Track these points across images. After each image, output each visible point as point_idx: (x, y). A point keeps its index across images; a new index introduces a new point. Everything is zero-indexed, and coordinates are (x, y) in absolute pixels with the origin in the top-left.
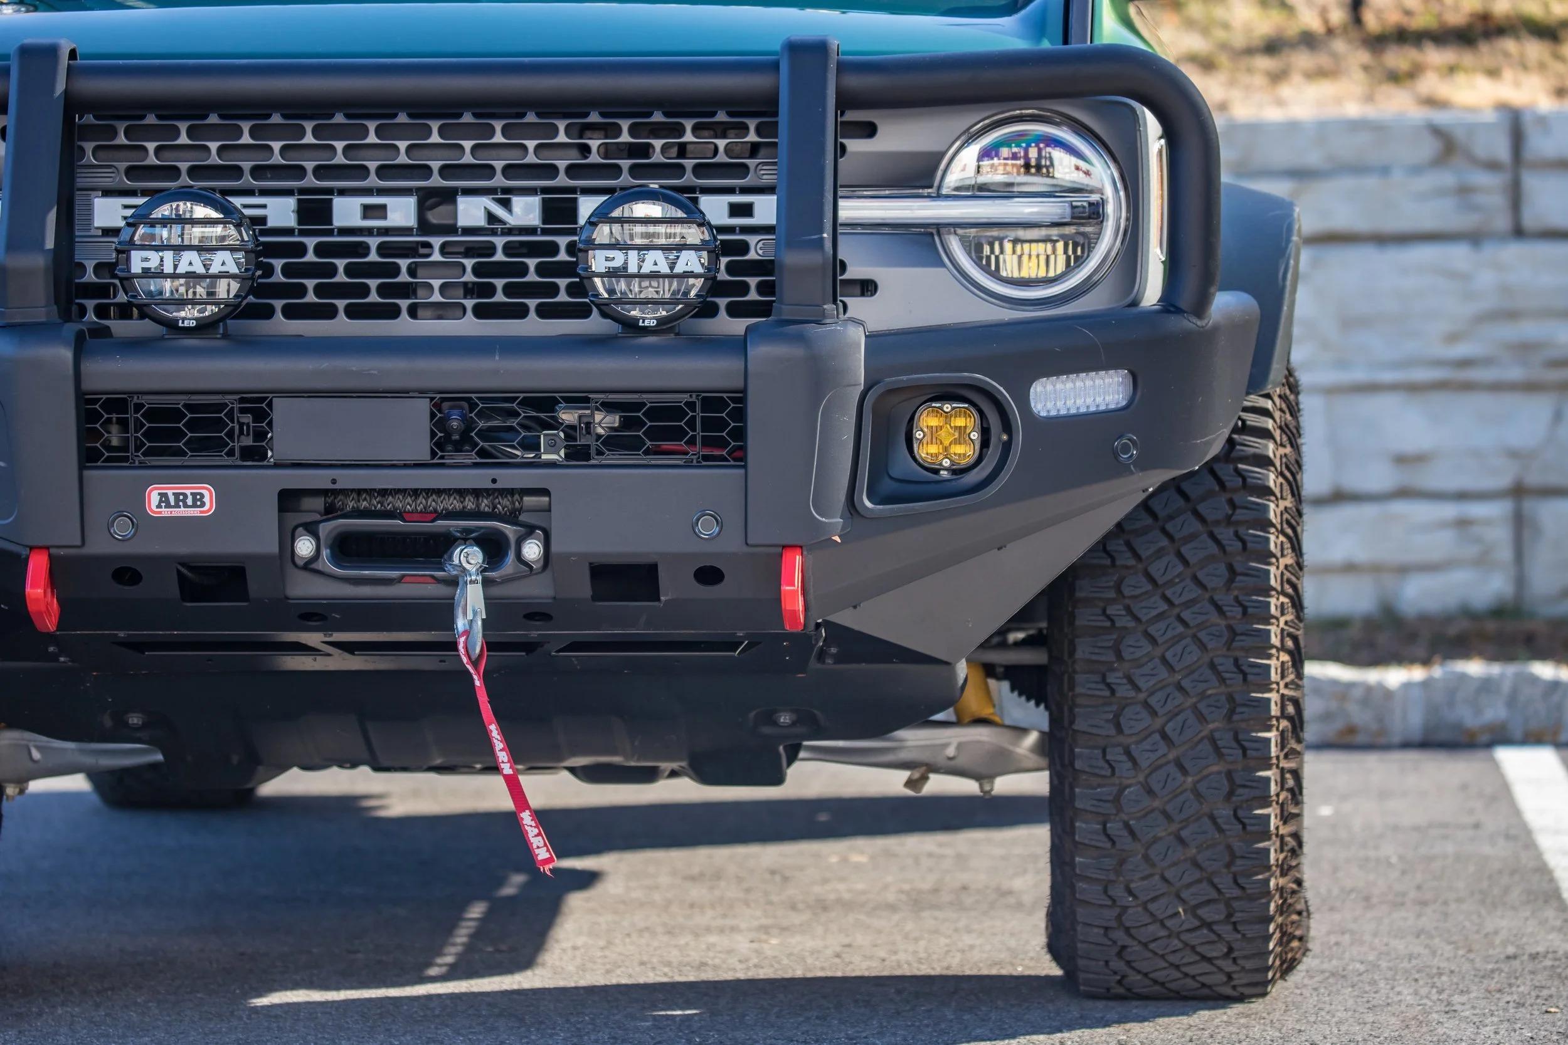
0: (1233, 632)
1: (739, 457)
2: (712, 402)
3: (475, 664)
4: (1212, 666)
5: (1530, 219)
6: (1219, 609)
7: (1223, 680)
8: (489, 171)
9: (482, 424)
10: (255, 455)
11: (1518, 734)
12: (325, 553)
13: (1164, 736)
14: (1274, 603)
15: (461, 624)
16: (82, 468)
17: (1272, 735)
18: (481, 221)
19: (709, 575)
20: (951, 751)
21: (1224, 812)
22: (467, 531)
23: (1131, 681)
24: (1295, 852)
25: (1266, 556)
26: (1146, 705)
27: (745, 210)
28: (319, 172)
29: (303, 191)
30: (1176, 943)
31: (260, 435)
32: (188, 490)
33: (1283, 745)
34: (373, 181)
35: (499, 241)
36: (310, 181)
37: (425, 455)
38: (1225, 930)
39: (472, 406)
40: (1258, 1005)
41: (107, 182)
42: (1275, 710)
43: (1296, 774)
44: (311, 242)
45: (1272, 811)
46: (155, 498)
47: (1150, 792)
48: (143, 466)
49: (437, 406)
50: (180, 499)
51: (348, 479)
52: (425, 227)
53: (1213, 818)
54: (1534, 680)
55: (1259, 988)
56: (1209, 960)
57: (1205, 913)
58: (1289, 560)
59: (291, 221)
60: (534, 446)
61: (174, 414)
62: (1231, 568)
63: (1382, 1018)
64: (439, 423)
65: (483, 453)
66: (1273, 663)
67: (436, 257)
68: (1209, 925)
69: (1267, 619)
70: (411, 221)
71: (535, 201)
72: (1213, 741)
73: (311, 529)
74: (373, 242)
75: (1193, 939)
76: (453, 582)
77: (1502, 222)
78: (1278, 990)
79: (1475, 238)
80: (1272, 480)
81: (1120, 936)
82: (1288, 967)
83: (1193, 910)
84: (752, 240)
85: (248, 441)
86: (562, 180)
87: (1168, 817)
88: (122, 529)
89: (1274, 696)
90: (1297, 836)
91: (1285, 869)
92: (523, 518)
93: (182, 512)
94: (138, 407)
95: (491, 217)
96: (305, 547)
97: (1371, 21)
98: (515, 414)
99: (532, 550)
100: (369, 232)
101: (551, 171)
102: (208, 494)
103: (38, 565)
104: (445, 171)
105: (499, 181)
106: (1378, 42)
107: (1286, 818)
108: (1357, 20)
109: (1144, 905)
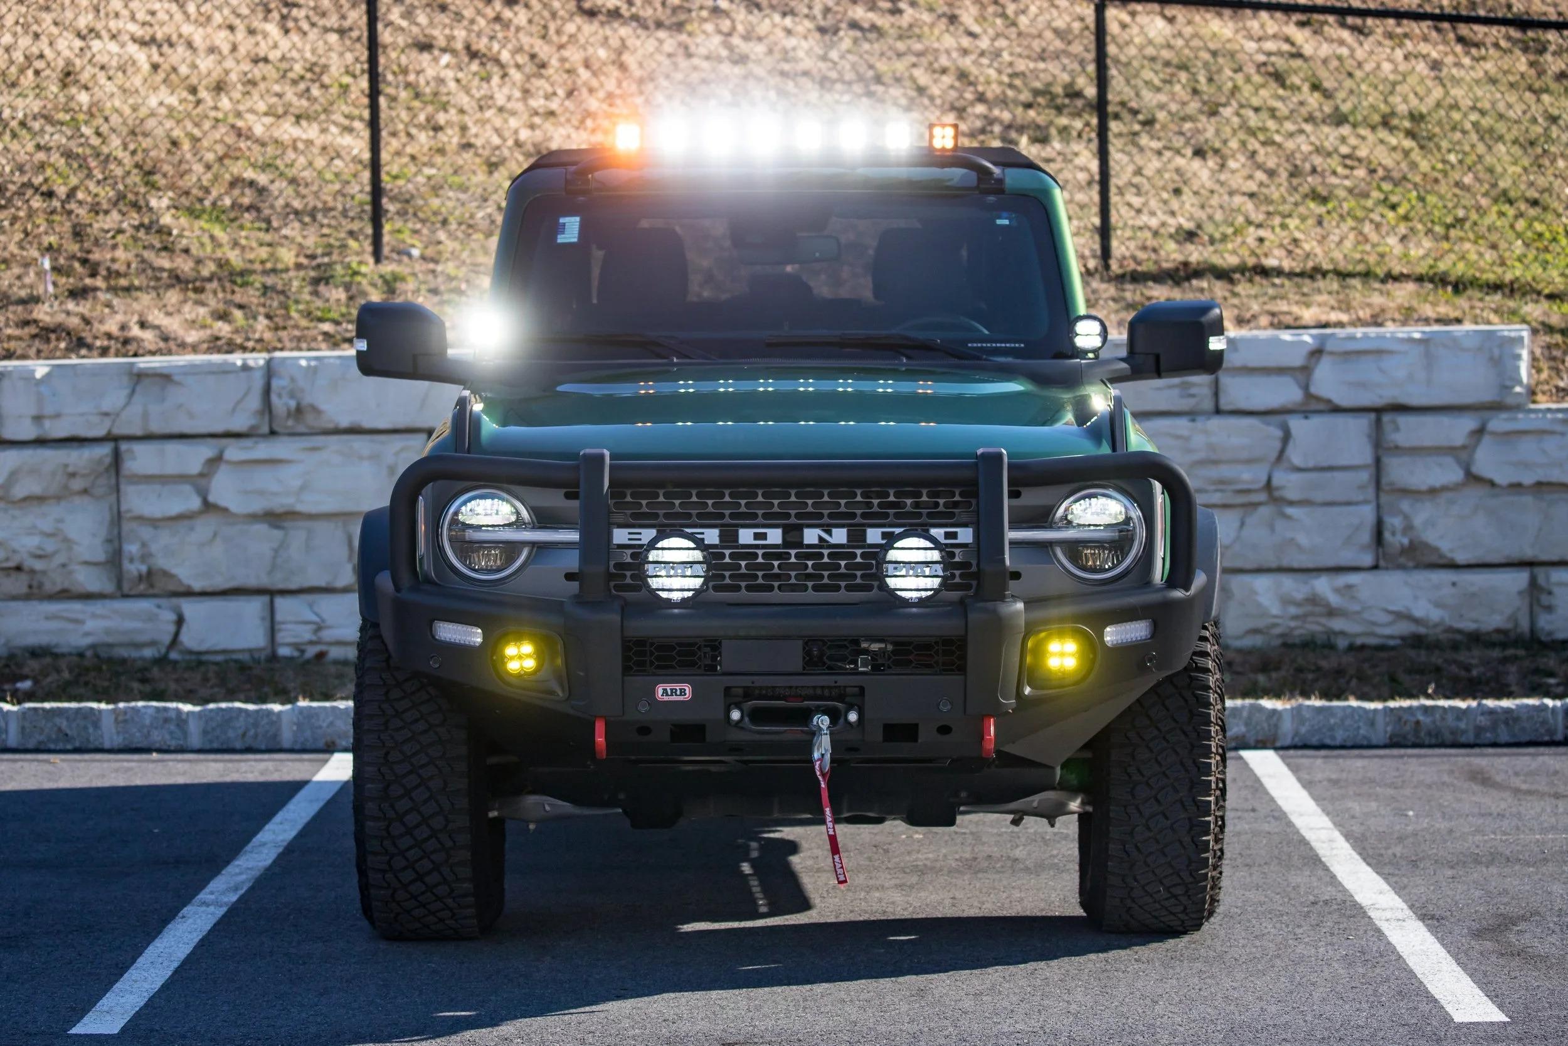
0: (1193, 746)
1: (962, 669)
2: (947, 642)
3: (823, 775)
4: (1182, 764)
5: (1224, 404)
6: (1185, 733)
7: (1187, 771)
8: (821, 516)
9: (828, 653)
10: (711, 669)
11: (1252, 743)
12: (746, 719)
13: (1157, 800)
14: (1213, 729)
15: (816, 755)
16: (624, 675)
17: (1212, 799)
18: (816, 541)
19: (945, 730)
20: (1035, 804)
21: (1187, 839)
22: (818, 707)
23: (1139, 770)
24: (1220, 858)
25: (1208, 705)
26: (1148, 784)
27: (954, 535)
28: (732, 516)
29: (722, 525)
30: (1157, 906)
31: (714, 658)
32: (678, 686)
33: (1217, 804)
34: (760, 520)
35: (826, 552)
36: (727, 520)
37: (800, 669)
38: (1183, 899)
39: (824, 643)
40: (1196, 936)
41: (621, 520)
42: (1213, 786)
43: (1222, 818)
44: (727, 552)
45: (1210, 838)
46: (660, 691)
47: (1149, 829)
48: (654, 675)
49: (806, 643)
50: (674, 692)
51: (760, 681)
52: (786, 544)
53: (1181, 842)
54: (1261, 709)
55: (1198, 927)
56: (1174, 914)
57: (1174, 890)
58: (1219, 707)
59: (716, 541)
60: (855, 662)
61: (672, 648)
62: (1190, 711)
63: (1265, 943)
64: (807, 653)
65: (829, 668)
66: (1213, 761)
67: (793, 560)
68: (1175, 896)
69: (1209, 738)
70: (779, 541)
71: (844, 531)
72: (1182, 803)
73: (738, 706)
74: (760, 552)
75: (1166, 904)
76: (813, 734)
77: (1208, 405)
78: (1206, 926)
79: (1191, 414)
80: (1210, 664)
81: (1129, 902)
82: (1211, 913)
83: (1167, 889)
84: (957, 551)
85: (708, 662)
86: (858, 520)
87: (1158, 842)
88: (643, 708)
89: (1213, 778)
90: (1221, 850)
91: (1215, 867)
92: (848, 699)
93: (674, 698)
94: (652, 644)
95: (821, 539)
96: (736, 715)
97: (1114, 266)
98: (846, 647)
99: (853, 717)
100: (757, 547)
101: (853, 516)
102: (688, 689)
103: (600, 728)
104: (798, 516)
105: (826, 520)
106: (1120, 279)
107: (1217, 840)
108: (1107, 267)
109: (1143, 887)
